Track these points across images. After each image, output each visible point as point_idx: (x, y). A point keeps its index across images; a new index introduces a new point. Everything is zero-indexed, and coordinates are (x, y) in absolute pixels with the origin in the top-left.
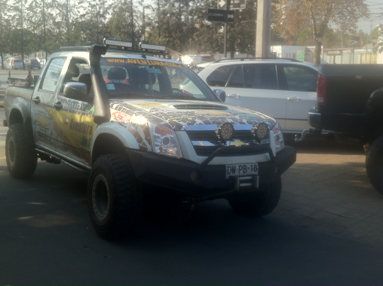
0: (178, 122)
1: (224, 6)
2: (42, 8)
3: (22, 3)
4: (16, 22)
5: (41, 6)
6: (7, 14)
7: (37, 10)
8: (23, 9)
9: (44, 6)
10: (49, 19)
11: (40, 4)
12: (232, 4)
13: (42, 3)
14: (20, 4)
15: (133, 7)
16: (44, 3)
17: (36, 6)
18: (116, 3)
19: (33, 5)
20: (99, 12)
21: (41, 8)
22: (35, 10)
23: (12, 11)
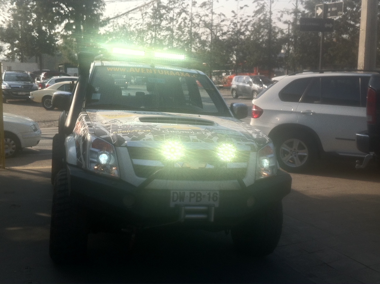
0: (122, 136)
1: (321, 14)
2: (190, 28)
3: (173, 23)
4: (167, 41)
5: (189, 26)
6: (161, 34)
7: (185, 29)
8: (174, 29)
9: (191, 26)
10: (196, 38)
11: (189, 24)
12: (329, 12)
13: (190, 23)
14: (172, 24)
15: (272, 24)
16: (192, 22)
17: (185, 26)
18: (255, 20)
19: (182, 24)
20: (240, 29)
21: (188, 28)
22: (183, 30)
23: (165, 31)
